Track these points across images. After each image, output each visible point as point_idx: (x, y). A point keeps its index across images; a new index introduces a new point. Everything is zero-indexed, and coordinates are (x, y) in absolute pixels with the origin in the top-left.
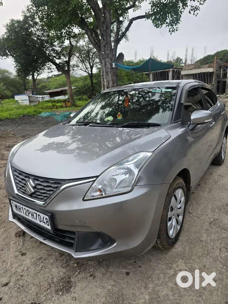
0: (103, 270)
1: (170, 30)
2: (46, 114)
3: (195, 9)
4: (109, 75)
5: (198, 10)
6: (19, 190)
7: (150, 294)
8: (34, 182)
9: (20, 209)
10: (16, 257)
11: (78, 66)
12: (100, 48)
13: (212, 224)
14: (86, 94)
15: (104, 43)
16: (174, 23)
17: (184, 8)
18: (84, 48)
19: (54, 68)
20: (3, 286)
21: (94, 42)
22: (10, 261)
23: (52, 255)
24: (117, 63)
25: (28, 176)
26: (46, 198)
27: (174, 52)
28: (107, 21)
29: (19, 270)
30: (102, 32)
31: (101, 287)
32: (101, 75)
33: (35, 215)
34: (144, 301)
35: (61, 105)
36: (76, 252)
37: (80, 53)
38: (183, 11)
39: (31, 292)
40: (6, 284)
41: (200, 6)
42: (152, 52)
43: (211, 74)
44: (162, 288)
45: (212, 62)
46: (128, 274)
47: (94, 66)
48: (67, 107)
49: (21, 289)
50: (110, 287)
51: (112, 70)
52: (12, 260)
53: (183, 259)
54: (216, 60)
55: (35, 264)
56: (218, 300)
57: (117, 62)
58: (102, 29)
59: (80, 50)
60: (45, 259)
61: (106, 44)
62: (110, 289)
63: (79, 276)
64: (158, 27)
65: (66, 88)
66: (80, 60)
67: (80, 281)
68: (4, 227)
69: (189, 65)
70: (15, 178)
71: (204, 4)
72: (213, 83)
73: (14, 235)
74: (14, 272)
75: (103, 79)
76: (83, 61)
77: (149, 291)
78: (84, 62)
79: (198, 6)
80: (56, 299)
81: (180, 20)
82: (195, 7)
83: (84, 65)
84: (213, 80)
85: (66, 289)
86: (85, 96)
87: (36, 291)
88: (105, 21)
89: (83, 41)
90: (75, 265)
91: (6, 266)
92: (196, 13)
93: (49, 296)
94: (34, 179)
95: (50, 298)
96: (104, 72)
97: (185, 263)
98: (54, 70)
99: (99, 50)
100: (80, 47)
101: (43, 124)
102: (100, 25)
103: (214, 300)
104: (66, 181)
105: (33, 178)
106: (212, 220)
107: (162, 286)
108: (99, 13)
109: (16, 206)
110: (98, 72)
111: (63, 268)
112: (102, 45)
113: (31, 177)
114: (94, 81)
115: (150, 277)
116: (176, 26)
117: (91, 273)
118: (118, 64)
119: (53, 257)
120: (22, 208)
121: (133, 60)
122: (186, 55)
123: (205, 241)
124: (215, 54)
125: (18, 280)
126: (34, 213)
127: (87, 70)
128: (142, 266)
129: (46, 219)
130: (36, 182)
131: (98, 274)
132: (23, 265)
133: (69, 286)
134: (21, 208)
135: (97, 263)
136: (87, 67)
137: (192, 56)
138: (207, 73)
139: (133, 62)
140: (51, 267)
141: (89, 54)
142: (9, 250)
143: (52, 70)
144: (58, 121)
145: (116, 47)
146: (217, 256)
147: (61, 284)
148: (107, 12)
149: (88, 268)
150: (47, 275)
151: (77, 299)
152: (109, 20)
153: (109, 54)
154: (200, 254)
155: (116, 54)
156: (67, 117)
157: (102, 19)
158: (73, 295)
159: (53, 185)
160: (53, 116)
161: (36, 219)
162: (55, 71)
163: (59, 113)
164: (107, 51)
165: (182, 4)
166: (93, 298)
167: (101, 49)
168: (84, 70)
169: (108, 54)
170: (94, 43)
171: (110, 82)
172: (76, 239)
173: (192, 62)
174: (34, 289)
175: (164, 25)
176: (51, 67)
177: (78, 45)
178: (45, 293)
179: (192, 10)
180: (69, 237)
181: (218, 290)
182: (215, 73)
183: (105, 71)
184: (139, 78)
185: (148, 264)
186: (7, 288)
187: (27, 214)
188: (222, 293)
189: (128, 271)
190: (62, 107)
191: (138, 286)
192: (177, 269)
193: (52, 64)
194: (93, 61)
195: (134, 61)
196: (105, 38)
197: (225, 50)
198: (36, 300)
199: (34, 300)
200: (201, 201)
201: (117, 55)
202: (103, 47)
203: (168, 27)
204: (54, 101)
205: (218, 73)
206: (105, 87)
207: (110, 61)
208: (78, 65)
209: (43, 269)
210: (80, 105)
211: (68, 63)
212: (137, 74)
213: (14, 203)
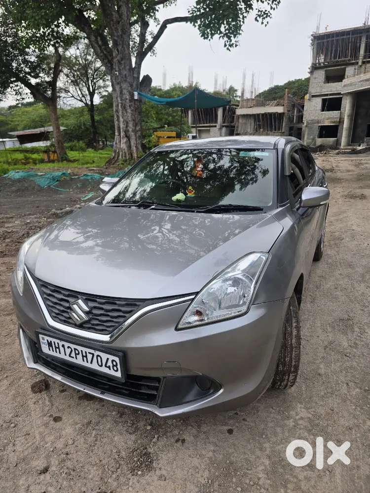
0: (194, 431)
1: (225, 44)
2: (19, 174)
3: (264, 15)
4: (128, 110)
5: (268, 17)
6: (55, 317)
7: (269, 457)
8: (87, 305)
9: (59, 348)
10: (46, 425)
11: (67, 91)
12: (112, 65)
13: (328, 349)
14: (82, 139)
15: (118, 58)
16: (232, 33)
17: (247, 12)
18: (79, 61)
19: (27, 94)
20: (41, 473)
21: (102, 54)
22: (37, 432)
23: (106, 415)
24: (140, 93)
25: (75, 294)
26: (111, 329)
27: (225, 77)
28: (124, 21)
29: (60, 445)
30: (116, 38)
31: (198, 456)
32: (114, 110)
33: (90, 357)
34: (263, 468)
35: (40, 158)
36: (160, 407)
37: (71, 69)
38: (246, 17)
39: (90, 476)
40: (45, 470)
41: (272, 11)
42: (191, 75)
43: (280, 116)
44: (283, 447)
45: (281, 97)
46: (230, 432)
47: (96, 91)
48: (51, 161)
49: (72, 474)
50: (211, 454)
51: (133, 104)
52: (41, 430)
53: (301, 403)
54: (288, 94)
55: (82, 432)
56: (360, 455)
57: (141, 91)
58: (116, 34)
59: (70, 64)
60: (97, 424)
61: (122, 59)
62: (211, 458)
63: (159, 443)
64: (207, 38)
65: (51, 129)
66: (70, 81)
67: (163, 451)
68: (7, 377)
69: (248, 100)
70: (45, 298)
71: (277, 8)
72: (283, 131)
73: (30, 389)
74: (52, 449)
75: (118, 117)
76: (75, 83)
77: (267, 452)
78: (78, 85)
79: (269, 12)
80: (135, 481)
81: (241, 29)
82: (264, 13)
83: (78, 90)
84: (284, 126)
85: (146, 466)
86: (81, 142)
87: (98, 474)
88: (121, 20)
89: (76, 48)
90: (149, 428)
91: (35, 441)
92: (265, 21)
93: (122, 480)
94: (86, 299)
95: (125, 482)
96: (120, 106)
97: (307, 409)
98: (26, 96)
99: (110, 68)
100: (70, 57)
101: (17, 191)
102: (111, 26)
103: (354, 455)
104: (146, 302)
105: (84, 298)
106: (326, 343)
107: (282, 444)
108: (110, 5)
109: (50, 344)
110: (102, 102)
111: (130, 434)
112: (115, 60)
113: (79, 296)
114: (97, 118)
115: (263, 434)
116: (235, 39)
117: (177, 438)
118: (143, 93)
119: (109, 419)
120: (63, 346)
121: (160, 86)
122: (243, 84)
123: (325, 374)
124: (285, 84)
125: (64, 461)
126: (87, 353)
127: (83, 99)
128: (248, 420)
129: (113, 361)
130: (92, 304)
131: (188, 438)
132: (63, 437)
133: (149, 460)
134: (61, 347)
135: (182, 421)
136: (83, 93)
137: (252, 86)
138: (274, 114)
139: (161, 90)
140: (110, 434)
141: (87, 71)
142: (29, 415)
143: (24, 96)
144: (41, 188)
145: (139, 64)
146: (346, 394)
147: (135, 459)
148: (124, 6)
149: (169, 430)
150: (108, 448)
151: (167, 478)
152: (126, 18)
153: (127, 75)
154: (323, 394)
155: (138, 78)
156: (57, 181)
157: (115, 15)
158: (158, 473)
159: (123, 309)
160: (31, 178)
161: (91, 363)
162: (29, 98)
163: (42, 174)
164: (124, 70)
165: (245, 4)
166: (190, 474)
167: (114, 67)
168: (79, 99)
169: (125, 75)
170: (101, 56)
171: (129, 122)
172: (162, 389)
173: (252, 96)
174: (94, 473)
175: (216, 36)
176: (20, 90)
177: (68, 54)
178: (114, 476)
179: (260, 16)
180: (148, 386)
181: (357, 441)
182: (286, 114)
183: (121, 103)
184: (171, 117)
185: (254, 414)
186: (48, 475)
187: (73, 354)
188: (364, 444)
189: (230, 428)
190: (42, 161)
191: (249, 447)
192: (297, 417)
193: (23, 85)
194: (95, 84)
195: (162, 88)
196: (120, 48)
197: (299, 79)
198: (103, 488)
199: (100, 489)
200: (305, 317)
201: (141, 79)
202: (116, 64)
203: (223, 38)
204: (26, 151)
205: (291, 116)
206: (121, 130)
207: (130, 88)
208: (67, 89)
209: (99, 439)
210: (76, 158)
211: (53, 84)
212: (167, 110)
213: (46, 338)
